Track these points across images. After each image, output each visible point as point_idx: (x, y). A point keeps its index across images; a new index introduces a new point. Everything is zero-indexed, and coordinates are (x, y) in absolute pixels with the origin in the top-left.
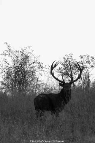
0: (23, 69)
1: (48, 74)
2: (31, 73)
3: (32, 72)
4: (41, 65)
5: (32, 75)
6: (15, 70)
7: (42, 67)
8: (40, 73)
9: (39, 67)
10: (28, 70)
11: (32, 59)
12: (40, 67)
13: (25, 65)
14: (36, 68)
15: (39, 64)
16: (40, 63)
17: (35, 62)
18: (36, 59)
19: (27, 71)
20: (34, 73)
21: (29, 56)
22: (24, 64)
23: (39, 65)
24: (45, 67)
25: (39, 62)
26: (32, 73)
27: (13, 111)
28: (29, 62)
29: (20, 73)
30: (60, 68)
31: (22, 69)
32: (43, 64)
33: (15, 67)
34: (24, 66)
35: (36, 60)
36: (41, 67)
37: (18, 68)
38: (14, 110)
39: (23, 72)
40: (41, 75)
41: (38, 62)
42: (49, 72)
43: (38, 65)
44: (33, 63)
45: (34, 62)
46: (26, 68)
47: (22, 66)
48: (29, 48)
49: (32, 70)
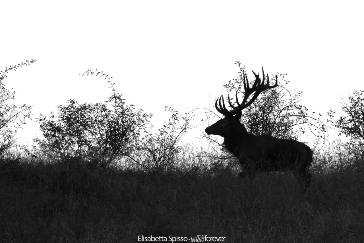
0: (267, 119)
1: (318, 129)
2: (283, 128)
3: (285, 125)
4: (305, 111)
5: (285, 132)
6: (249, 121)
7: (306, 115)
8: (301, 128)
9: (300, 116)
10: (278, 120)
11: (285, 99)
12: (302, 116)
13: (271, 111)
14: (293, 117)
15: (300, 109)
16: (303, 108)
17: (291, 106)
18: (294, 99)
19: (274, 123)
20: (289, 127)
21: (279, 94)
22: (268, 109)
23: (300, 111)
24: (312, 117)
25: (301, 106)
26: (285, 127)
27: (245, 205)
28: (279, 105)
29: (261, 126)
30: (341, 118)
31: (265, 118)
32: (307, 109)
33: (251, 115)
34: (269, 113)
35: (295, 101)
36: (304, 116)
37: (257, 118)
38: (247, 203)
39: (267, 125)
40: (304, 132)
41: (297, 104)
42: (319, 127)
43: (297, 112)
44: (288, 107)
45: (288, 105)
46: (273, 117)
47: (264, 112)
48: (282, 76)
49: (285, 121)
